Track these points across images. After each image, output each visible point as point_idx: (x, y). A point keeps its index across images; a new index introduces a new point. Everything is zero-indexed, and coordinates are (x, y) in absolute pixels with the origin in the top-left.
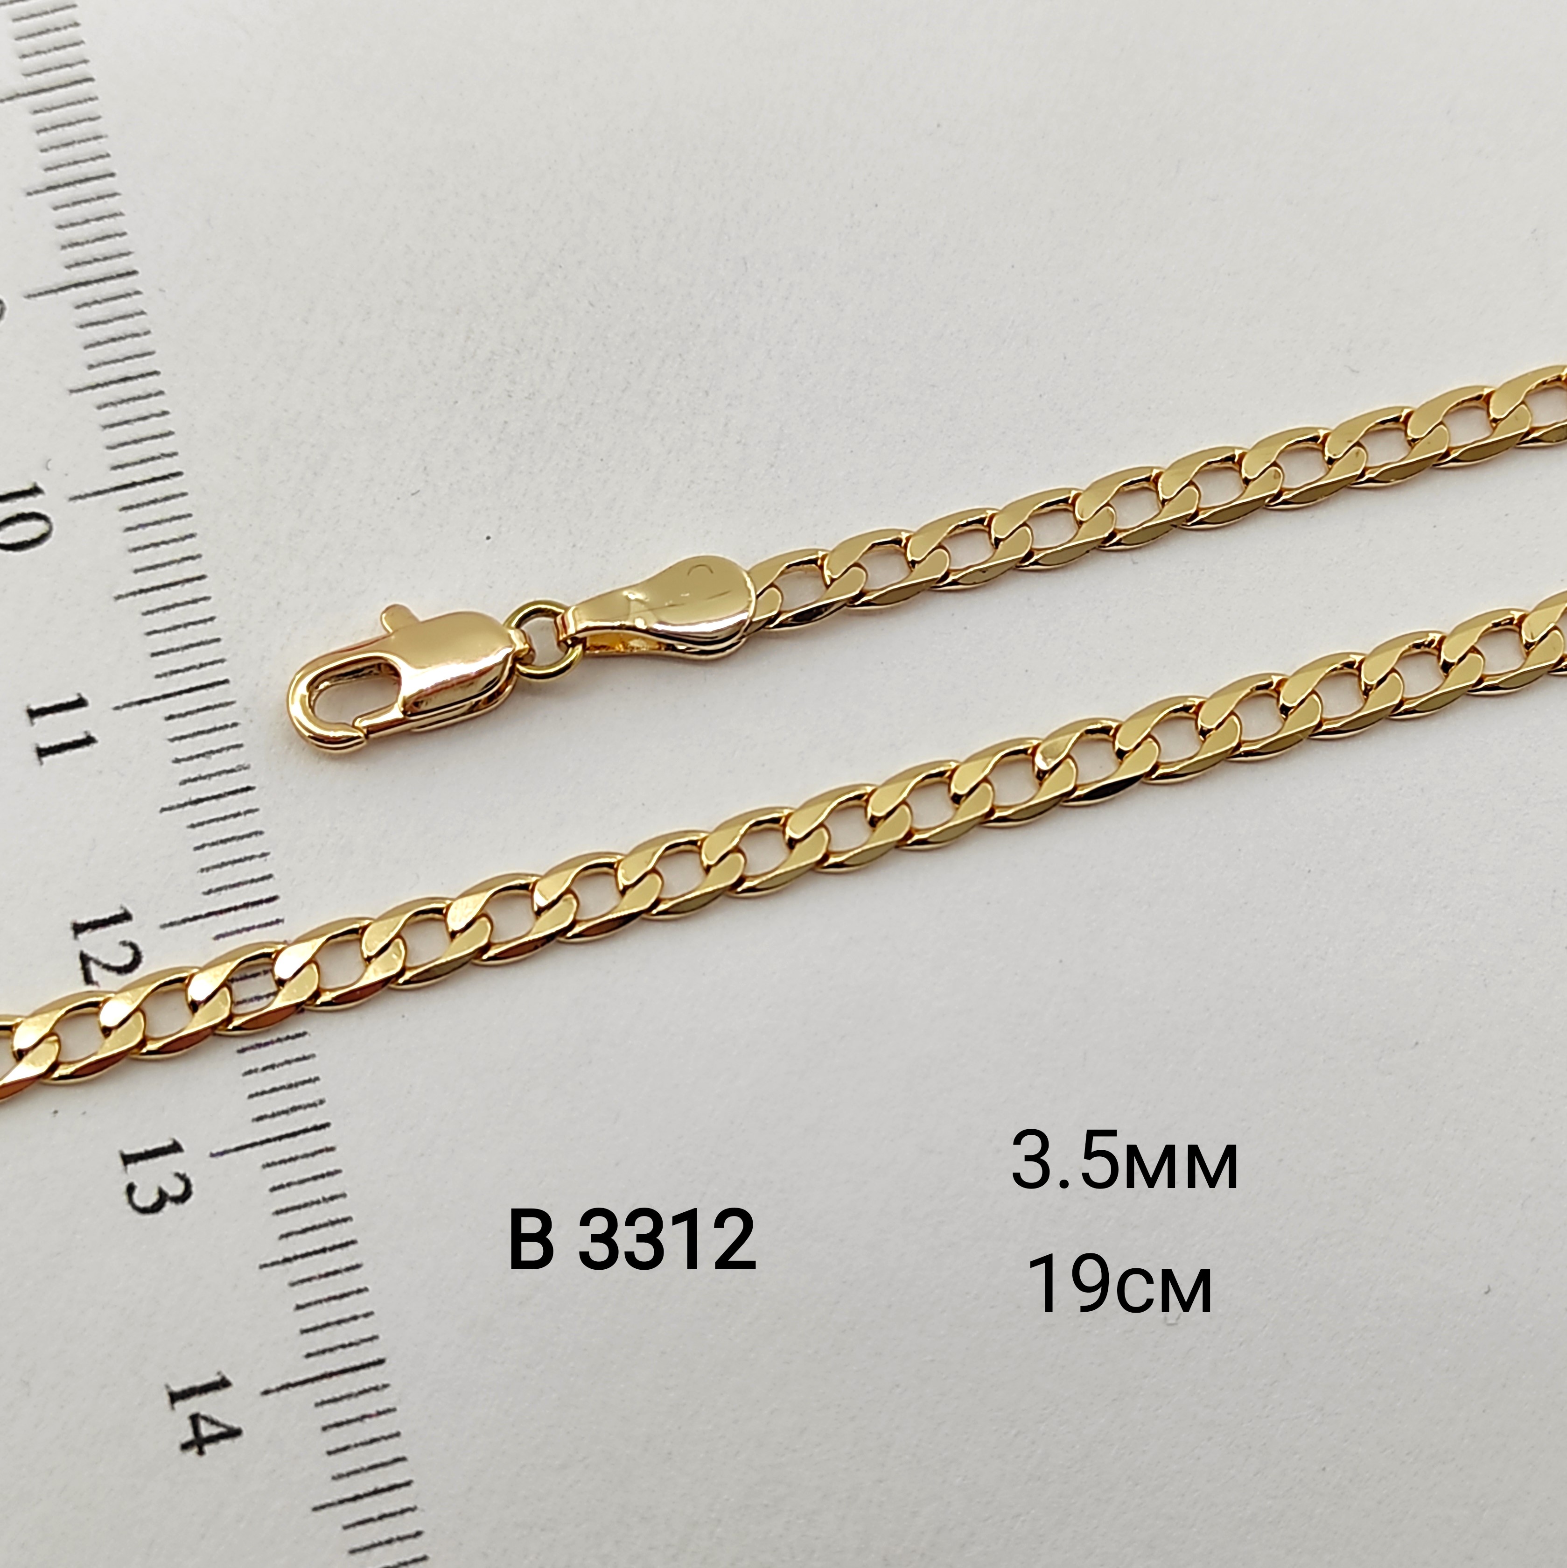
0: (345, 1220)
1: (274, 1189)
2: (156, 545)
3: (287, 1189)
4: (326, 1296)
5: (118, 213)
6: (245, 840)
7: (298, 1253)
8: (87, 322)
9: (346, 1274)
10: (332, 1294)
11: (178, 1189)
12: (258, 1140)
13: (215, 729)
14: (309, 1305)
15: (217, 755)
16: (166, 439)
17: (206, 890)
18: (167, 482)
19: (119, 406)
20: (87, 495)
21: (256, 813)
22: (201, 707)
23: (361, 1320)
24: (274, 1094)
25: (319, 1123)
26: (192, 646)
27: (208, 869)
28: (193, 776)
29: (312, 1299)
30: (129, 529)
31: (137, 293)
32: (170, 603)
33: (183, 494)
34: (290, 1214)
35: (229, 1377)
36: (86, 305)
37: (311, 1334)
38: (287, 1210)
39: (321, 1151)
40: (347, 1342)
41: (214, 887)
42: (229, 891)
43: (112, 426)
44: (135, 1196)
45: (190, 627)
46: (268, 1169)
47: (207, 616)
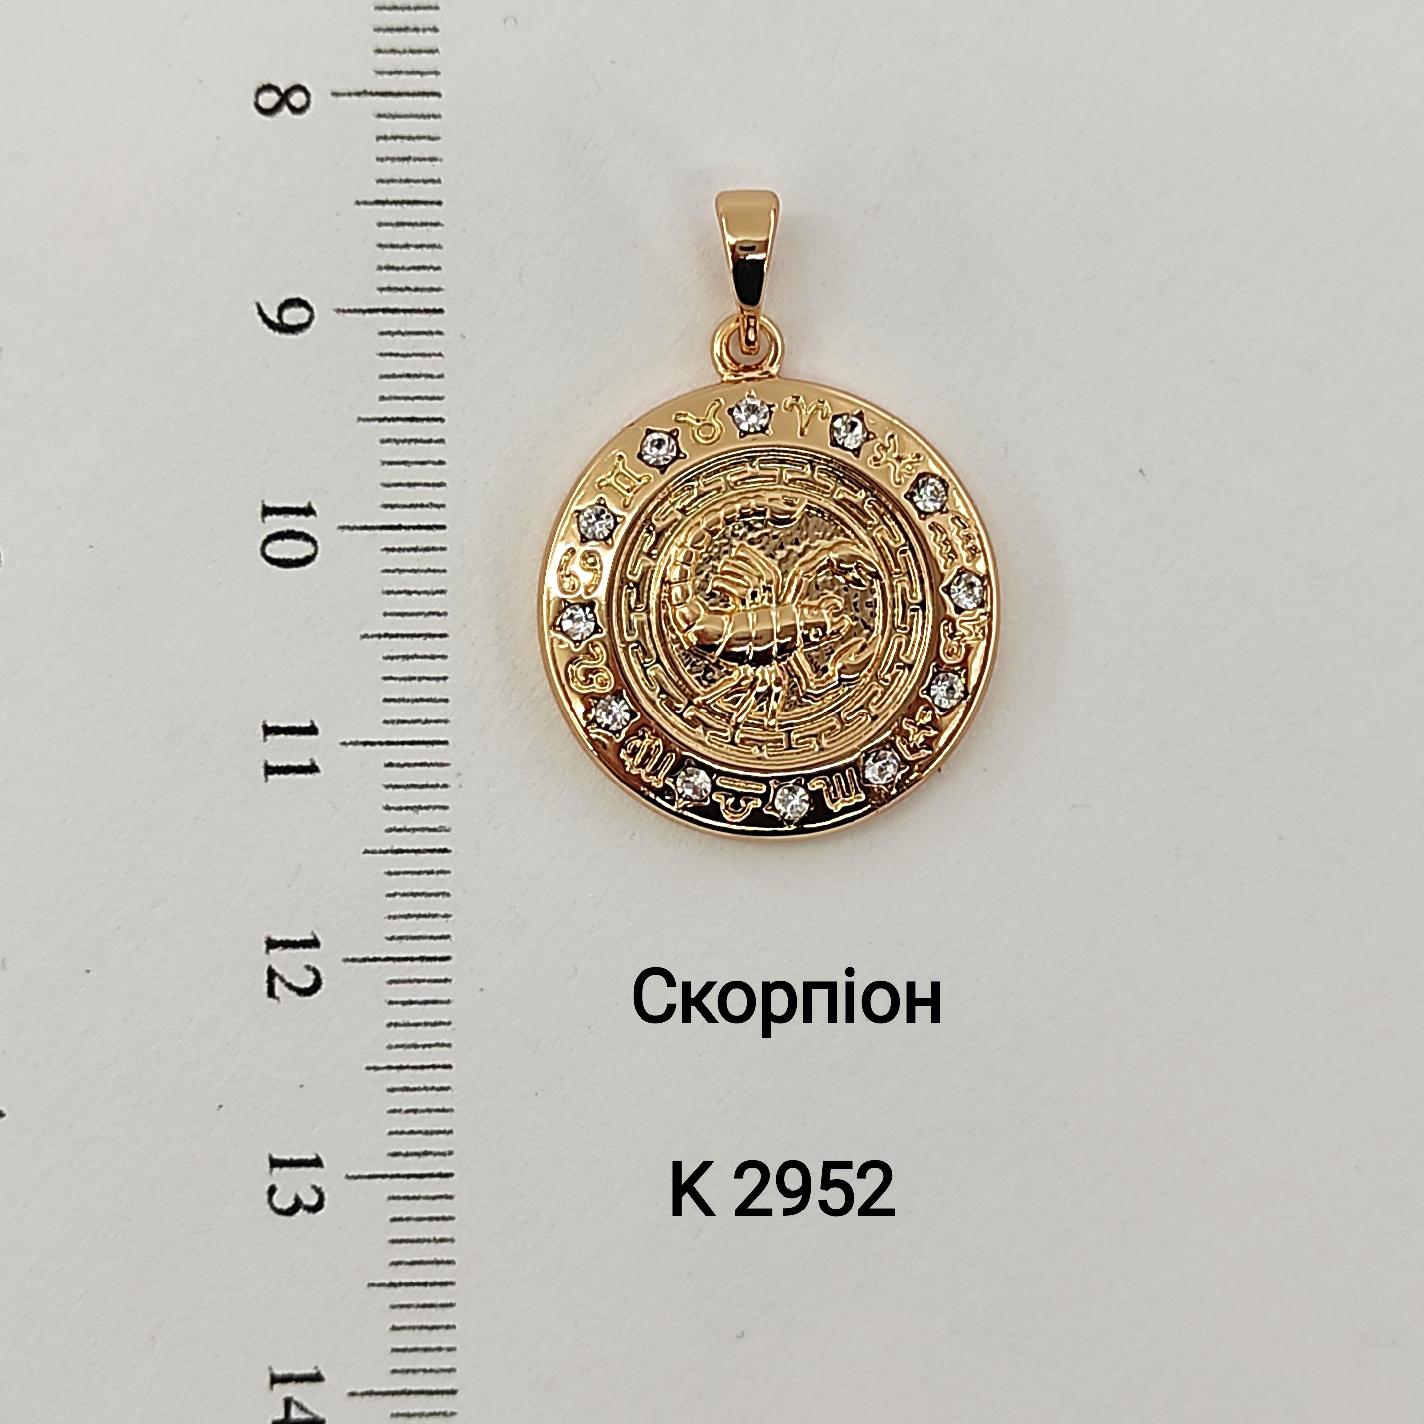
0: (449, 1262)
1: (394, 1220)
2: (409, 593)
3: (405, 1223)
4: (419, 1324)
5: (437, 245)
6: (433, 898)
7: (404, 1281)
8: (388, 351)
9: (440, 1310)
10: (425, 1323)
11: (313, 1201)
12: (389, 1173)
13: (427, 786)
14: (403, 1328)
15: (424, 812)
16: (437, 489)
17: (389, 936)
18: (430, 532)
19: (401, 445)
20: (354, 528)
21: (448, 875)
22: (418, 761)
23: (444, 1352)
24: (411, 1136)
25: (444, 1171)
26: (422, 700)
27: (395, 917)
28: (398, 827)
29: (407, 1324)
30: (387, 571)
31: (440, 333)
32: (410, 654)
33: (443, 549)
34: (403, 1245)
35: (324, 1373)
36: (389, 333)
37: (400, 1354)
38: (401, 1241)
39: (441, 1197)
40: (428, 1368)
41: (397, 934)
42: (409, 942)
43: (391, 463)
44: (275, 1197)
45: (424, 682)
46: (392, 1201)
47: (441, 675)
